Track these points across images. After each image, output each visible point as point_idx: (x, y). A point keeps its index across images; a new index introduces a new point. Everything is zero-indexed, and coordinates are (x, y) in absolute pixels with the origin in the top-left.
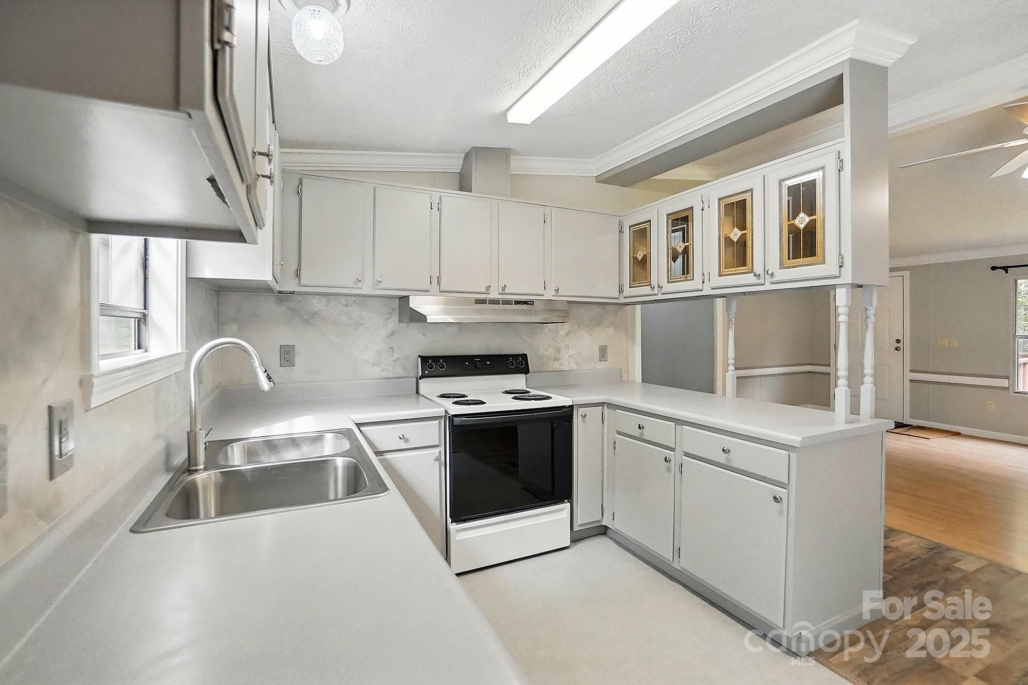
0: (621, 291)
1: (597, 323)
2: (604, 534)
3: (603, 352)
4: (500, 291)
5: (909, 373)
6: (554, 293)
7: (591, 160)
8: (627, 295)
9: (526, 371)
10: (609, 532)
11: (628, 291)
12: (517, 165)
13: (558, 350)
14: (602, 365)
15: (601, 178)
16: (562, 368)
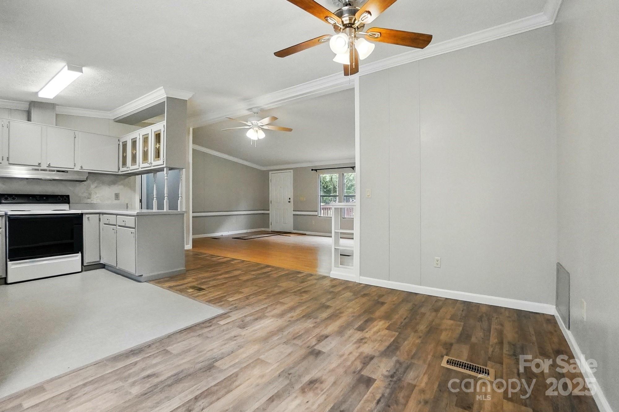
0: (119, 169)
1: (114, 183)
2: (104, 268)
3: (117, 196)
4: (48, 166)
5: (293, 212)
6: (80, 168)
7: (109, 112)
8: (121, 171)
9: (69, 203)
10: (106, 267)
11: (122, 169)
12: (59, 110)
13: (90, 194)
14: (117, 202)
15: (117, 120)
16: (92, 202)
